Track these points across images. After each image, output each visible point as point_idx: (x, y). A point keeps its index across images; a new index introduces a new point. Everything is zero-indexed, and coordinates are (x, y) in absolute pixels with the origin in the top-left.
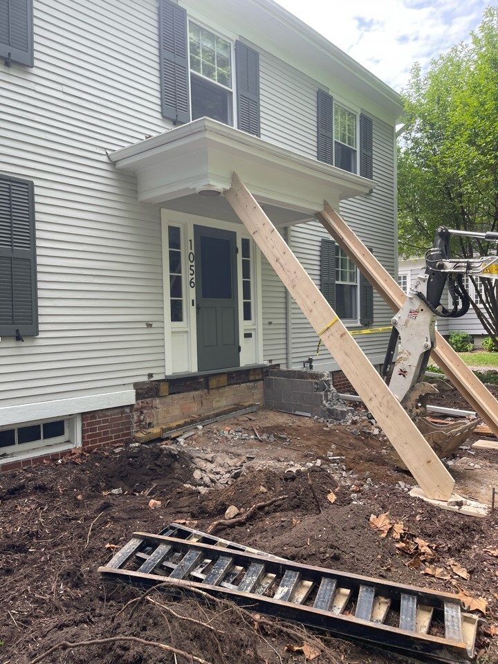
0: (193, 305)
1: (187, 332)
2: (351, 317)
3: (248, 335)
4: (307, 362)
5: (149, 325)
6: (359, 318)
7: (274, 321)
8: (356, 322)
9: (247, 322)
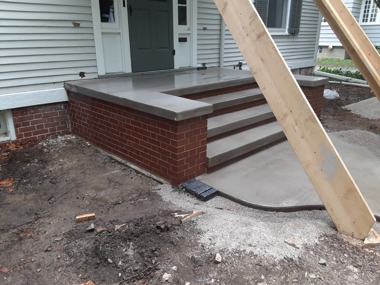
0: (124, 6)
1: (119, 33)
2: (280, 27)
3: (183, 40)
4: (237, 66)
5: (76, 25)
6: (287, 27)
7: (208, 27)
8: (285, 31)
9: (182, 27)
